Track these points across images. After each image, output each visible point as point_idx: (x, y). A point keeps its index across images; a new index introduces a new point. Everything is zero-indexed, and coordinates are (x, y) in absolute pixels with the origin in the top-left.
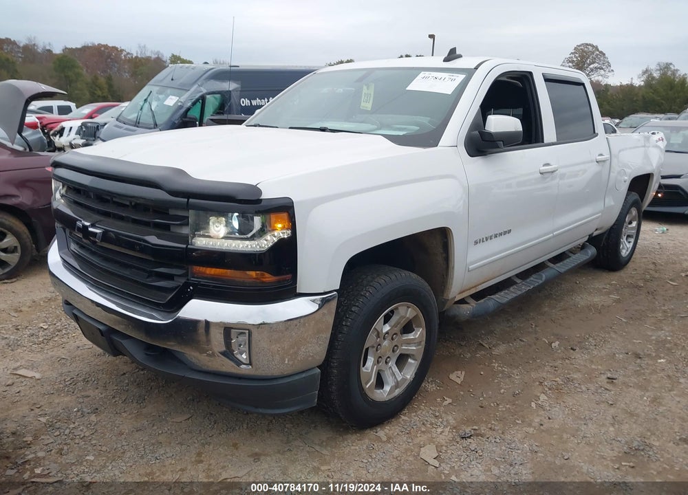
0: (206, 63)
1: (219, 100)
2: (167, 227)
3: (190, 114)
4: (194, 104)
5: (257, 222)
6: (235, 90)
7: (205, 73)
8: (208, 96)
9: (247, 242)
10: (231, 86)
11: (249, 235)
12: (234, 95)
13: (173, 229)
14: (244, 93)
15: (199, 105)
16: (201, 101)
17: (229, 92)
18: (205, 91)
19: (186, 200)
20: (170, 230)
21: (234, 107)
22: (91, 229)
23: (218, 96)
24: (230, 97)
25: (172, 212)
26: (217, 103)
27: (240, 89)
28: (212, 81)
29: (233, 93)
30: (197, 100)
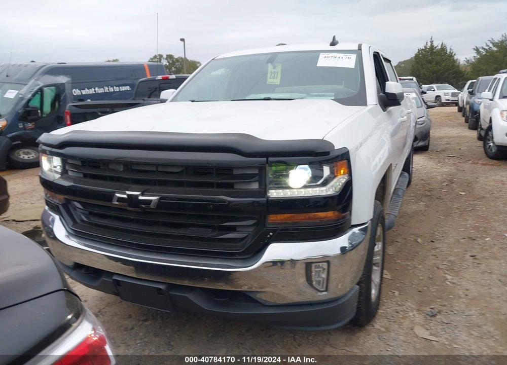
0: (33, 61)
1: (55, 91)
2: (231, 186)
3: (32, 104)
4: (34, 95)
5: (327, 171)
6: (68, 82)
7: (38, 70)
8: (45, 89)
9: (317, 189)
10: (62, 79)
11: (319, 183)
12: (67, 87)
13: (236, 186)
14: (75, 85)
15: (38, 96)
16: (39, 93)
17: (63, 84)
18: (42, 84)
19: (265, 159)
20: (233, 187)
21: (68, 96)
22: (141, 198)
23: (53, 88)
24: (64, 88)
25: (236, 172)
26: (53, 94)
27: (71, 82)
28: (47, 76)
29: (66, 85)
30: (36, 93)
